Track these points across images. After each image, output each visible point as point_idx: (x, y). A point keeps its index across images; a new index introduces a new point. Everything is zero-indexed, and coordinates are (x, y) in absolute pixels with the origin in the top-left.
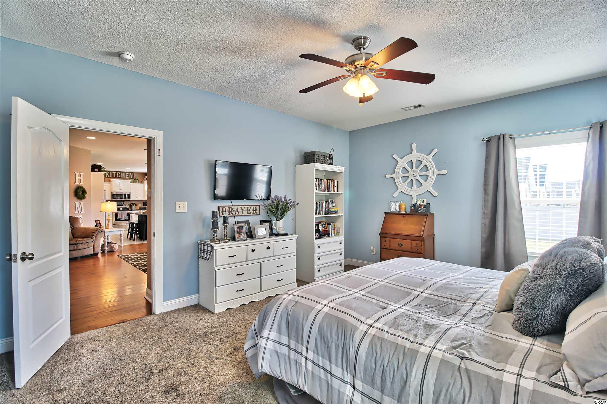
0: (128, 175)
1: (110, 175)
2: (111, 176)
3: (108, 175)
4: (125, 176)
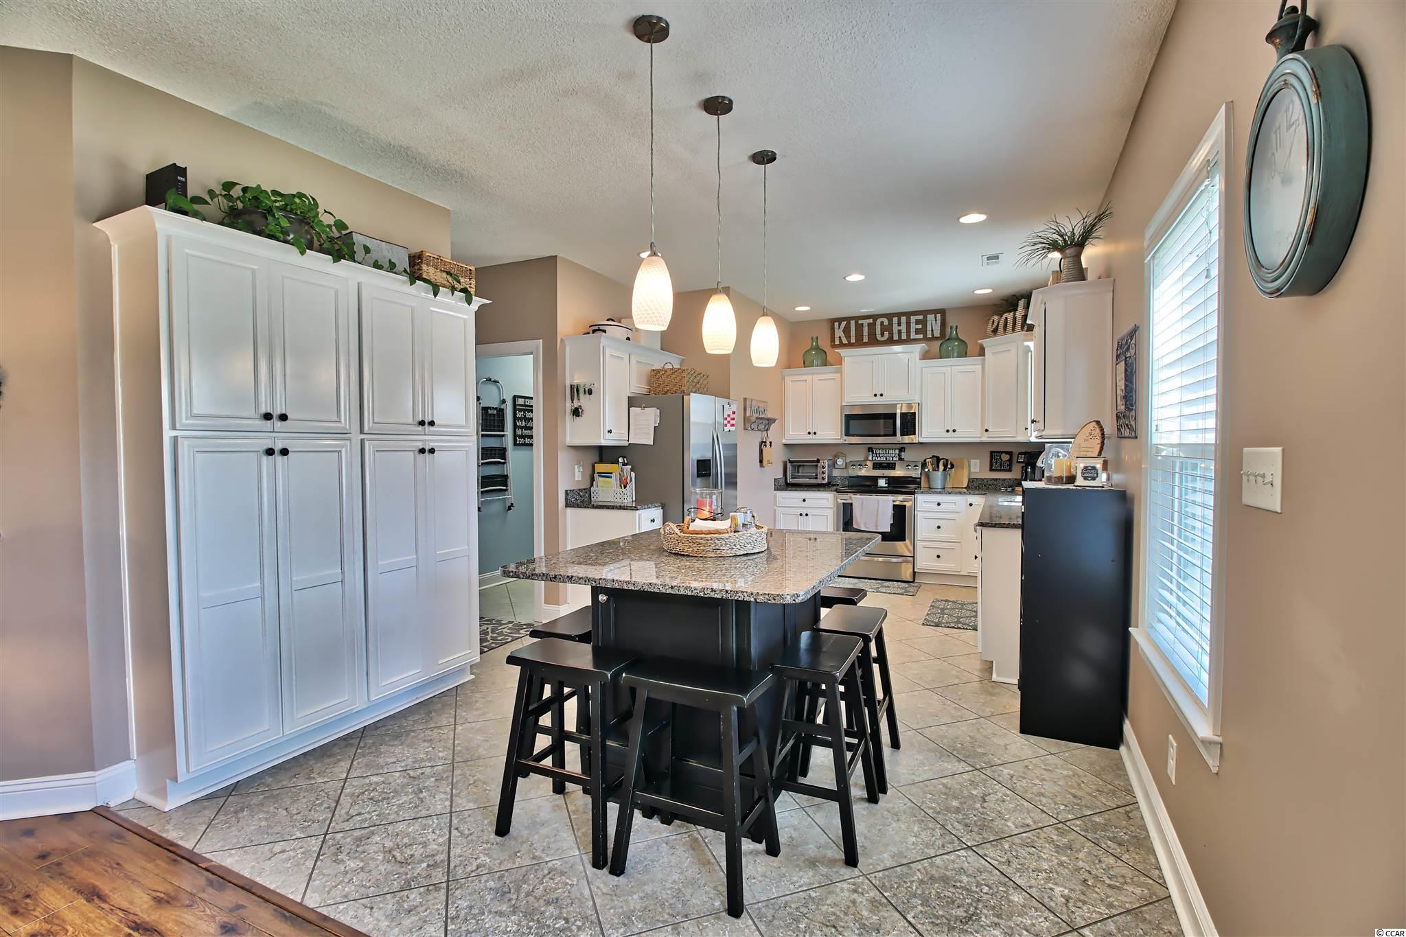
0: (920, 326)
1: (848, 337)
2: (853, 341)
3: (842, 335)
4: (908, 332)
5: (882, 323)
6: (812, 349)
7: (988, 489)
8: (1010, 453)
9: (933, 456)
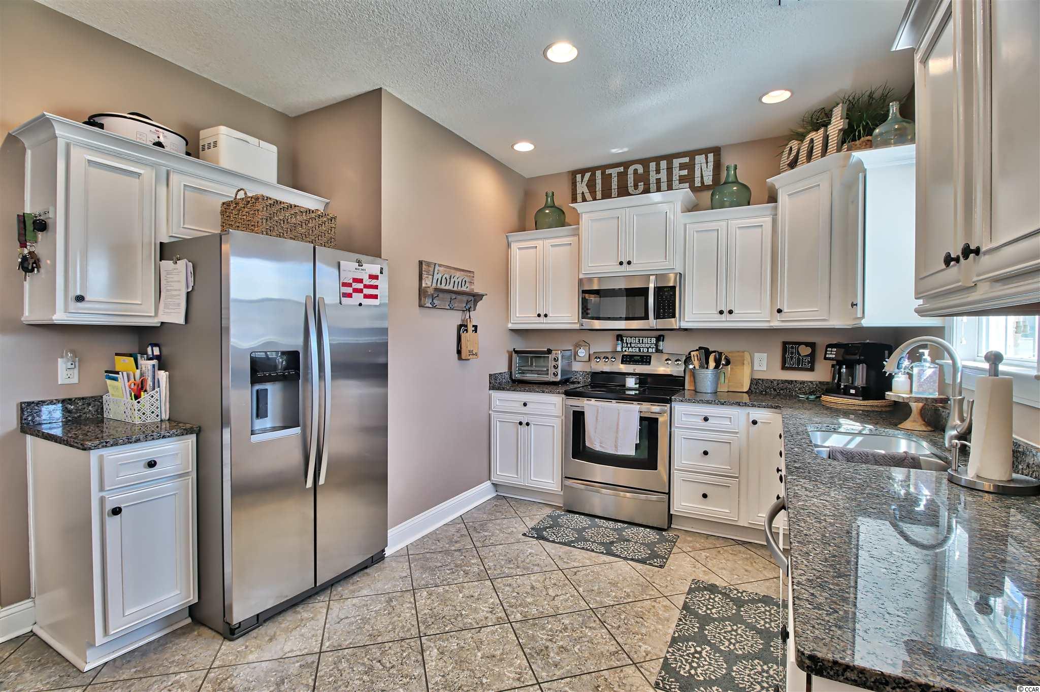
0: (685, 172)
1: (593, 190)
2: (599, 193)
4: (670, 179)
5: (636, 171)
6: (546, 207)
7: (779, 394)
8: (812, 345)
9: (700, 348)
